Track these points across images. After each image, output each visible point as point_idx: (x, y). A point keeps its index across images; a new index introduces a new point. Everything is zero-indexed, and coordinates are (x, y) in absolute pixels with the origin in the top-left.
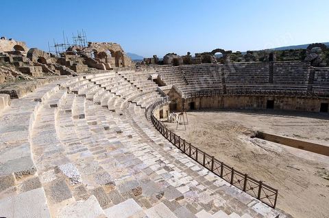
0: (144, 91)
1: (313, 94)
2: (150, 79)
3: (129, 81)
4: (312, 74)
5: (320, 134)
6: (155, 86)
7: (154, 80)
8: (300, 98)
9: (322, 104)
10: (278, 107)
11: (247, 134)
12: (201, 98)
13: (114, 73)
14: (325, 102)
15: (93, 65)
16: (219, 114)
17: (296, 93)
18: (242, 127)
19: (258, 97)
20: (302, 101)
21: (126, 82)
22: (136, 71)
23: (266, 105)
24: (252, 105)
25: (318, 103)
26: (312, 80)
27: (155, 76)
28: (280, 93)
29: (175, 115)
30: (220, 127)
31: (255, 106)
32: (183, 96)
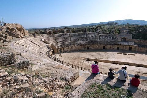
0: (41, 47)
1: (101, 44)
2: (41, 41)
3: (33, 43)
4: (99, 36)
5: (105, 57)
6: (45, 44)
7: (44, 41)
8: (97, 45)
9: (103, 47)
10: (91, 49)
11: (84, 60)
12: (64, 48)
13: (25, 39)
14: (104, 46)
15: (13, 36)
16: (72, 53)
17: (96, 44)
18: (82, 57)
19: (84, 46)
20: (98, 46)
21: (32, 43)
22: (34, 38)
23: (87, 48)
24: (82, 49)
25: (102, 46)
26: (100, 39)
27: (43, 40)
28: (91, 44)
29: (56, 56)
30: (75, 58)
31: (83, 49)
32: (57, 47)
